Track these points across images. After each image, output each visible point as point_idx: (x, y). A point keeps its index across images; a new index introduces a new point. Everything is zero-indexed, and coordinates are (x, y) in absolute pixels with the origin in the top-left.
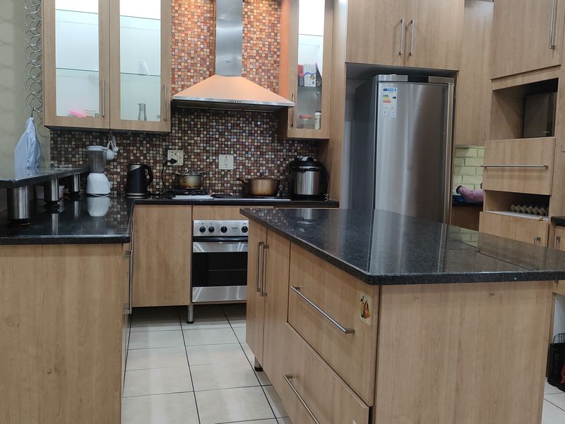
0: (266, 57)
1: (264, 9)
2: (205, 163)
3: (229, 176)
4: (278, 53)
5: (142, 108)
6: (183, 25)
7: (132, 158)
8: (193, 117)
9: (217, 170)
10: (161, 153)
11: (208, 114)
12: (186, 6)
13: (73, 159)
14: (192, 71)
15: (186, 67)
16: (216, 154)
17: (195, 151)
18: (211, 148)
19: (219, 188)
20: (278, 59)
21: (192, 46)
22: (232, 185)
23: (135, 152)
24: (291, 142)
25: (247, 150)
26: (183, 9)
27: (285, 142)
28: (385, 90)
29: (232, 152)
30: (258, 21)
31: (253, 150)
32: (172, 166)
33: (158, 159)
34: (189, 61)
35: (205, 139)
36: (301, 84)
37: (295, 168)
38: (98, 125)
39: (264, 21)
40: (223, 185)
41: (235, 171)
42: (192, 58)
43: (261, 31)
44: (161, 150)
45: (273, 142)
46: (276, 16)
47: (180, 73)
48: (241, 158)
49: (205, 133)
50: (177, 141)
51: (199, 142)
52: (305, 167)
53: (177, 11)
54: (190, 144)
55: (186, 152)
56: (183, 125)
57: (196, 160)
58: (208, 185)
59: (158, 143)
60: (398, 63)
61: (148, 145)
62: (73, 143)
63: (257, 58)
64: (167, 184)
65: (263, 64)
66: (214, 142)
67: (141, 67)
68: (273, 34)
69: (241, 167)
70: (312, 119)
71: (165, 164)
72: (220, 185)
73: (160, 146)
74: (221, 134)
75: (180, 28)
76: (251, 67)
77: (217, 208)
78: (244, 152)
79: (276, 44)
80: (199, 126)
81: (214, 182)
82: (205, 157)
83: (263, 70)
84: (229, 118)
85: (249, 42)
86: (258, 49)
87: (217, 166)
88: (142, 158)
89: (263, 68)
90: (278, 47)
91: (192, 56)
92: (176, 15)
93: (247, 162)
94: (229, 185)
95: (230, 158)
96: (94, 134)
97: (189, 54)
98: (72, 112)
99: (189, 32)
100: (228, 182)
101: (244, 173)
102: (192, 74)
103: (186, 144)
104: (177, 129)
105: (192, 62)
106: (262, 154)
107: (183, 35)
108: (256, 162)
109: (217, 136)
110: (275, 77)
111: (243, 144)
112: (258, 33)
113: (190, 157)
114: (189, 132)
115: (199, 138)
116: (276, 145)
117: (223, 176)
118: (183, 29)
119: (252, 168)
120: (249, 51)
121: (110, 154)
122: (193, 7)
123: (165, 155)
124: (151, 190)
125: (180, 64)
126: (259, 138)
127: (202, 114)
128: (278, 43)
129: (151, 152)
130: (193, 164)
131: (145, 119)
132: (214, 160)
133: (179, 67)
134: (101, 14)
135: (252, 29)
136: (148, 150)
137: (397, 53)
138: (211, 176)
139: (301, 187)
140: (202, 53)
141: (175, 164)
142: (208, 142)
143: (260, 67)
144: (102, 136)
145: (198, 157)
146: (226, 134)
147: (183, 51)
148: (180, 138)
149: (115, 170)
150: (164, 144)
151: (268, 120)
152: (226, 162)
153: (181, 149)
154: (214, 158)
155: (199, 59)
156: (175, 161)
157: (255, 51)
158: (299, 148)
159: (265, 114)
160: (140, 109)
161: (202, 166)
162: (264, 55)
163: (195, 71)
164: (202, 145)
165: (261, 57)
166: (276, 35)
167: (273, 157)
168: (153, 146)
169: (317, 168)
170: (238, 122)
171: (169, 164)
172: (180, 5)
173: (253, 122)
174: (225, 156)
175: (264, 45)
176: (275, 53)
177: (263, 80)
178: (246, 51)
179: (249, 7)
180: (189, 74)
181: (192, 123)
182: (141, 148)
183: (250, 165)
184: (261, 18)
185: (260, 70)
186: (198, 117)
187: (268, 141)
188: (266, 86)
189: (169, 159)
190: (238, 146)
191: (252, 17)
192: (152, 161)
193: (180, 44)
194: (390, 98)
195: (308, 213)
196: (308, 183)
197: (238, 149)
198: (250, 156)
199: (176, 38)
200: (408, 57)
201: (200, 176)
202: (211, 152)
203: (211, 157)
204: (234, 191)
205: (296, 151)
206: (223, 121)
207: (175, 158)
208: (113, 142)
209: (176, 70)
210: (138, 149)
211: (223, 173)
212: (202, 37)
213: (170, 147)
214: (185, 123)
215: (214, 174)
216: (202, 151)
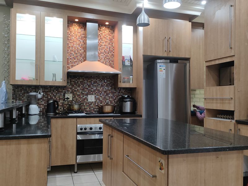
0: (108, 53)
1: (107, 33)
2: (82, 99)
3: (92, 104)
4: (113, 51)
5: (54, 75)
7: (49, 97)
8: (76, 79)
9: (87, 102)
10: (62, 95)
11: (83, 78)
12: (74, 32)
13: (23, 99)
14: (76, 59)
15: (73, 58)
16: (87, 95)
17: (78, 94)
18: (84, 92)
19: (88, 110)
20: (113, 54)
21: (76, 48)
22: (94, 109)
23: (50, 95)
24: (119, 89)
25: (100, 93)
26: (72, 33)
27: (117, 89)
28: (160, 66)
29: (94, 94)
30: (105, 38)
31: (103, 93)
32: (67, 101)
33: (61, 97)
34: (75, 55)
35: (82, 88)
36: (124, 64)
37: (122, 100)
38: (34, 83)
39: (107, 38)
40: (90, 108)
41: (95, 102)
42: (76, 54)
43: (106, 42)
44: (62, 93)
45: (112, 89)
46: (112, 36)
47: (71, 60)
48: (98, 97)
49: (82, 86)
50: (69, 89)
52: (126, 100)
53: (69, 34)
54: (75, 91)
55: (74, 94)
56: (72, 83)
57: (78, 98)
58: (83, 109)
59: (61, 90)
60: (165, 55)
61: (57, 92)
62: (23, 91)
63: (104, 53)
64: (65, 109)
65: (107, 56)
66: (86, 90)
67: (54, 58)
68: (111, 43)
69: (98, 100)
70: (129, 79)
71: (64, 100)
72: (88, 109)
74: (89, 86)
75: (71, 41)
76: (102, 57)
77: (88, 119)
78: (99, 94)
79: (112, 47)
80: (79, 83)
81: (86, 107)
82: (82, 97)
83: (107, 59)
84: (93, 79)
85: (101, 47)
86: (105, 49)
87: (87, 100)
88: (54, 97)
89: (107, 57)
90: (113, 48)
92: (69, 36)
93: (100, 98)
94: (93, 108)
95: (93, 96)
96: (32, 87)
97: (75, 52)
98: (22, 78)
99: (75, 43)
100: (92, 107)
101: (99, 103)
102: (76, 61)
103: (74, 91)
104: (69, 84)
105: (76, 55)
106: (107, 94)
107: (72, 44)
108: (105, 98)
109: (87, 87)
110: (112, 61)
111: (99, 90)
112: (105, 43)
113: (75, 96)
114: (75, 85)
115: (79, 88)
116: (113, 90)
117: (90, 105)
118: (72, 41)
119: (103, 101)
120: (101, 50)
121: (40, 96)
122: (76, 32)
123: (64, 96)
124: (58, 111)
125: (71, 56)
126: (106, 87)
127: (80, 77)
128: (113, 47)
129: (58, 95)
130: (77, 100)
131: (56, 80)
132: (86, 98)
133: (71, 58)
134: (36, 36)
135: (102, 41)
136: (57, 94)
137: (164, 51)
138: (85, 104)
139: (125, 109)
140: (80, 51)
141: (68, 100)
142: (83, 90)
143: (106, 57)
144: (36, 88)
145: (79, 96)
146: (91, 86)
147: (72, 51)
148: (71, 88)
149: (41, 103)
150: (64, 91)
151: (109, 80)
152: (91, 98)
153: (71, 93)
154: (86, 96)
155: (79, 54)
156: (69, 98)
157: (103, 51)
158: (123, 91)
159: (108, 77)
160: (53, 76)
161: (80, 100)
162: (107, 52)
163: (78, 59)
164: (80, 91)
165: (106, 53)
166: (112, 44)
167: (112, 95)
168: (59, 92)
169: (131, 100)
170: (97, 81)
171: (66, 100)
172: (71, 32)
173: (103, 81)
174: (91, 95)
175: (107, 48)
176: (112, 51)
177: (107, 62)
178: (99, 50)
179: (101, 32)
180: (75, 60)
181: (76, 81)
182: (53, 93)
183: (102, 99)
184: (106, 36)
185: (106, 59)
186: (79, 79)
187: (109, 89)
188: (108, 65)
189: (66, 97)
190: (96, 91)
191: (102, 36)
192: (58, 99)
193: (71, 48)
194: (162, 69)
195: (128, 120)
196: (128, 107)
197: (97, 93)
198: (102, 95)
199: (69, 45)
200: (169, 52)
201: (80, 105)
202: (84, 94)
203: (84, 96)
204: (95, 111)
205: (122, 93)
206: (90, 80)
207: (68, 97)
208: (41, 91)
209: (69, 59)
210: (52, 93)
211: (90, 103)
212: (81, 45)
213: (66, 92)
214: (73, 81)
215: (86, 104)
216: (81, 94)
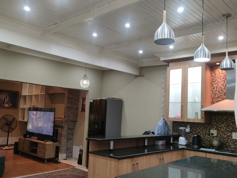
2: (226, 136)
6: (217, 81)
7: (197, 132)
8: (221, 116)
9: (232, 139)
10: (208, 130)
11: (227, 115)
12: (218, 74)
14: (220, 98)
15: (218, 97)
17: (222, 130)
18: (229, 129)
19: (233, 147)
26: (217, 75)
33: (207, 133)
35: (226, 125)
40: (234, 146)
42: (220, 93)
44: (208, 129)
47: (215, 99)
49: (226, 123)
50: (214, 126)
51: (223, 127)
53: (214, 77)
54: (220, 127)
55: (218, 131)
56: (217, 120)
57: (222, 134)
58: (228, 145)
59: (207, 126)
61: (203, 127)
66: (230, 127)
71: (209, 135)
72: (233, 146)
73: (207, 128)
75: (215, 83)
77: (217, 156)
80: (223, 120)
81: (230, 144)
82: (226, 133)
87: (232, 137)
88: (201, 132)
91: (220, 92)
92: (214, 78)
97: (219, 92)
99: (219, 84)
103: (218, 127)
104: (214, 121)
105: (220, 95)
109: (232, 124)
113: (219, 133)
114: (219, 122)
115: (223, 125)
117: (235, 142)
118: (217, 83)
121: (188, 130)
122: (221, 74)
123: (210, 131)
125: (215, 96)
127: (225, 115)
130: (221, 135)
132: (230, 135)
133: (215, 97)
136: (203, 129)
140: (224, 91)
141: (213, 135)
142: (227, 127)
147: (217, 91)
148: (215, 125)
149: (191, 136)
150: (209, 127)
152: (236, 136)
153: (216, 129)
154: (230, 133)
155: (223, 93)
156: (213, 134)
160: (196, 114)
161: (225, 137)
163: (222, 98)
164: (225, 128)
168: (205, 127)
171: (211, 135)
172: (215, 74)
174: (235, 133)
180: (219, 99)
181: (221, 119)
182: (201, 128)
186: (223, 116)
189: (211, 133)
192: (204, 134)
193: (215, 89)
199: (214, 86)
202: (229, 131)
203: (229, 133)
207: (213, 133)
209: (214, 98)
210: (199, 129)
211: (235, 140)
212: (224, 85)
213: (211, 128)
214: (218, 119)
215: (230, 141)
216: (225, 130)
